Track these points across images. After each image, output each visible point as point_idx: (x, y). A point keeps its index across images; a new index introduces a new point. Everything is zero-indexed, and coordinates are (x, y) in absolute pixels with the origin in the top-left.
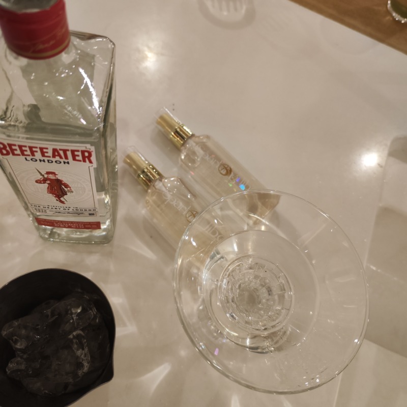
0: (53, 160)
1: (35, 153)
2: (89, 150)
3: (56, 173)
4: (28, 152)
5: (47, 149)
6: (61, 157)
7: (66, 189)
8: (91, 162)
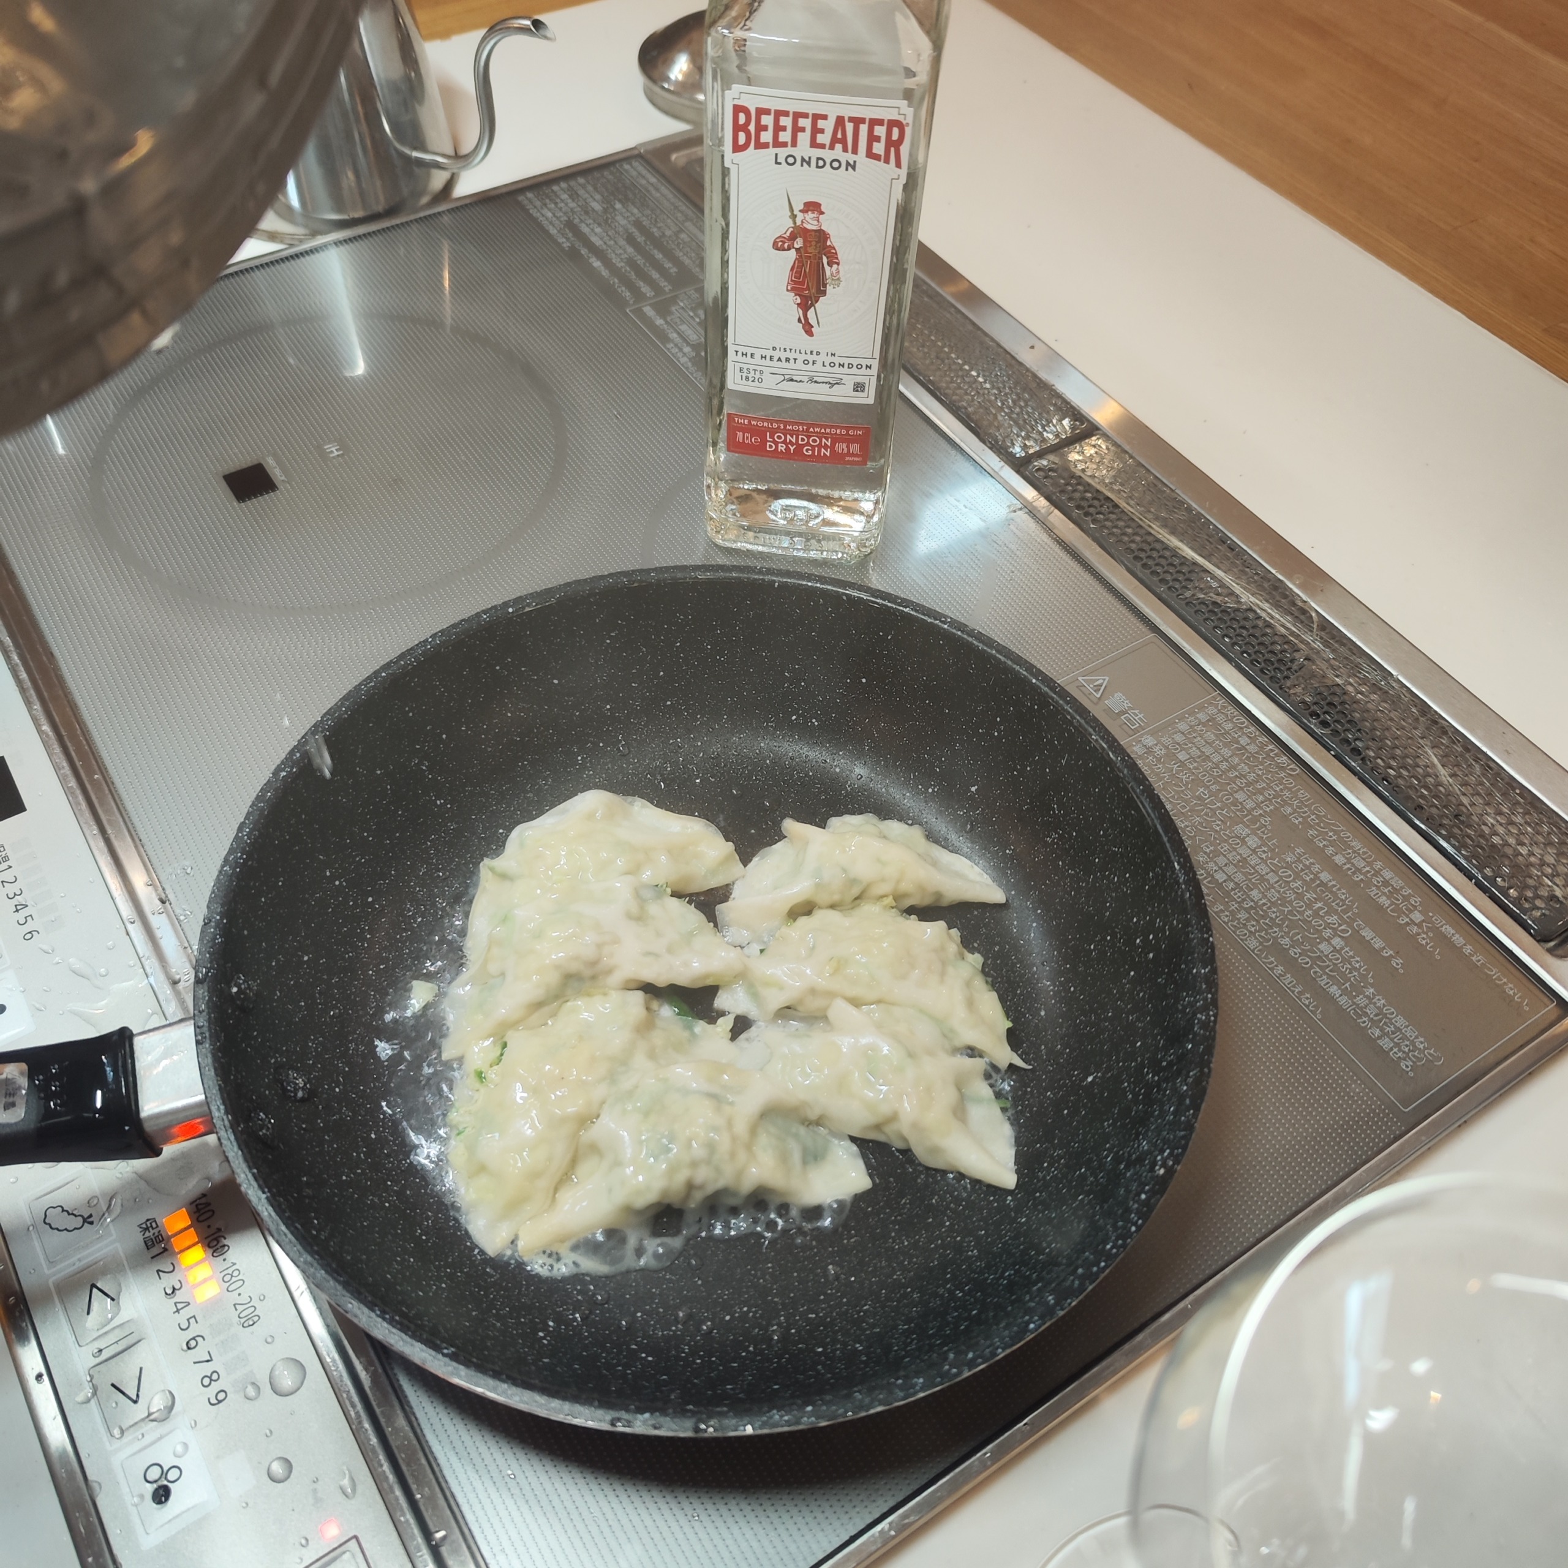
0: (827, 155)
1: (800, 135)
2: (901, 118)
3: (823, 209)
4: (786, 136)
5: (824, 117)
6: (845, 150)
7: (827, 268)
8: (898, 165)
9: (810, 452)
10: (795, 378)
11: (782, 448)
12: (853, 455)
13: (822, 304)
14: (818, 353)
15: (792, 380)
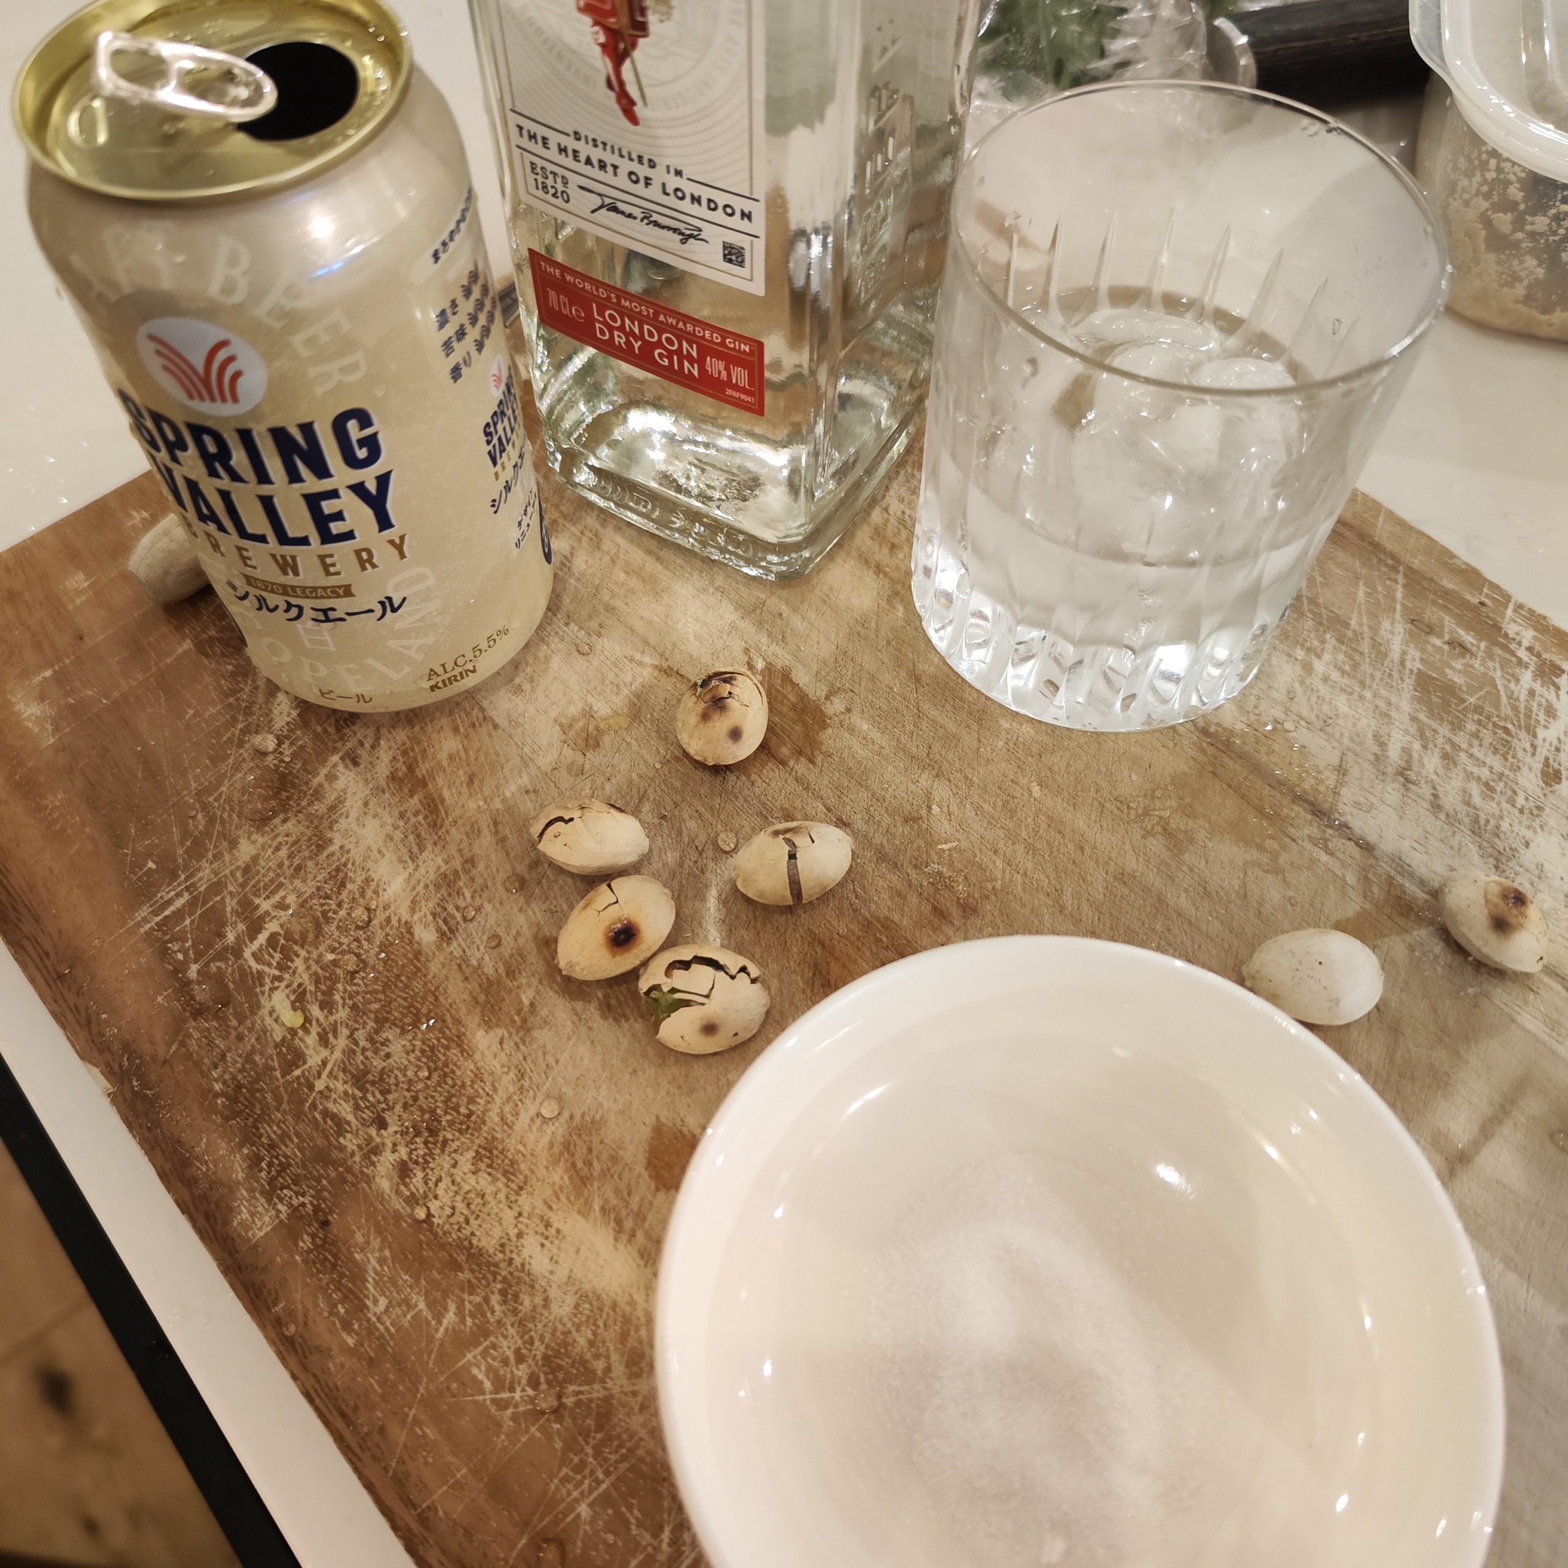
9: (666, 362)
10: (621, 206)
11: (620, 339)
12: (736, 387)
13: (644, 51)
14: (652, 164)
15: (615, 209)
